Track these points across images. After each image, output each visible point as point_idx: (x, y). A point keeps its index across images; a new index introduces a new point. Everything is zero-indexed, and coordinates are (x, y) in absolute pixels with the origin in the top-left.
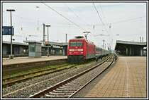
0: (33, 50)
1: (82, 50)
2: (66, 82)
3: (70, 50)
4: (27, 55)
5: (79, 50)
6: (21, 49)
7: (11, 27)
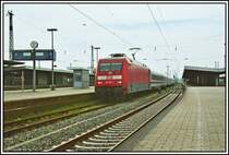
0: (79, 79)
1: (120, 77)
2: (120, 120)
3: (100, 78)
4: (71, 85)
5: (115, 77)
6: (65, 78)
7: (53, 51)
